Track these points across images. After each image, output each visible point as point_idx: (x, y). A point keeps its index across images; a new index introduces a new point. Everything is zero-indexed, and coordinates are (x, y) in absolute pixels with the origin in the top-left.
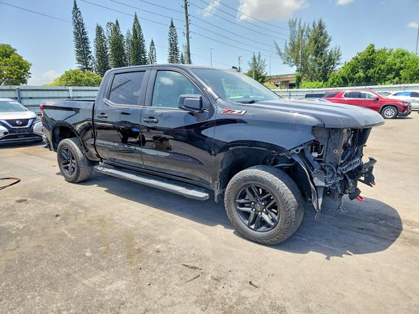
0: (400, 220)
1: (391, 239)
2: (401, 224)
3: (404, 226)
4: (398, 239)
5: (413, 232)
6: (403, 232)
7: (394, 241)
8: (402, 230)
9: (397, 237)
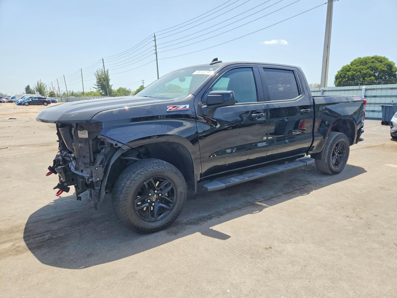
0: (30, 249)
1: (30, 225)
2: (28, 245)
3: (23, 244)
4: (24, 227)
5: (12, 240)
6: (22, 235)
7: (27, 224)
8: (24, 237)
9: (26, 229)
